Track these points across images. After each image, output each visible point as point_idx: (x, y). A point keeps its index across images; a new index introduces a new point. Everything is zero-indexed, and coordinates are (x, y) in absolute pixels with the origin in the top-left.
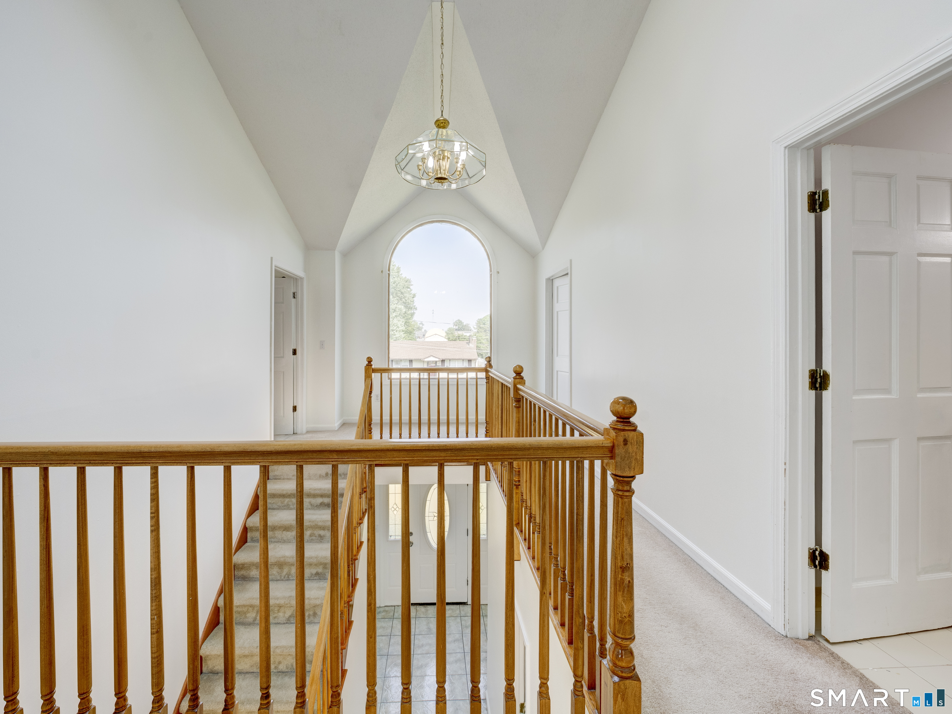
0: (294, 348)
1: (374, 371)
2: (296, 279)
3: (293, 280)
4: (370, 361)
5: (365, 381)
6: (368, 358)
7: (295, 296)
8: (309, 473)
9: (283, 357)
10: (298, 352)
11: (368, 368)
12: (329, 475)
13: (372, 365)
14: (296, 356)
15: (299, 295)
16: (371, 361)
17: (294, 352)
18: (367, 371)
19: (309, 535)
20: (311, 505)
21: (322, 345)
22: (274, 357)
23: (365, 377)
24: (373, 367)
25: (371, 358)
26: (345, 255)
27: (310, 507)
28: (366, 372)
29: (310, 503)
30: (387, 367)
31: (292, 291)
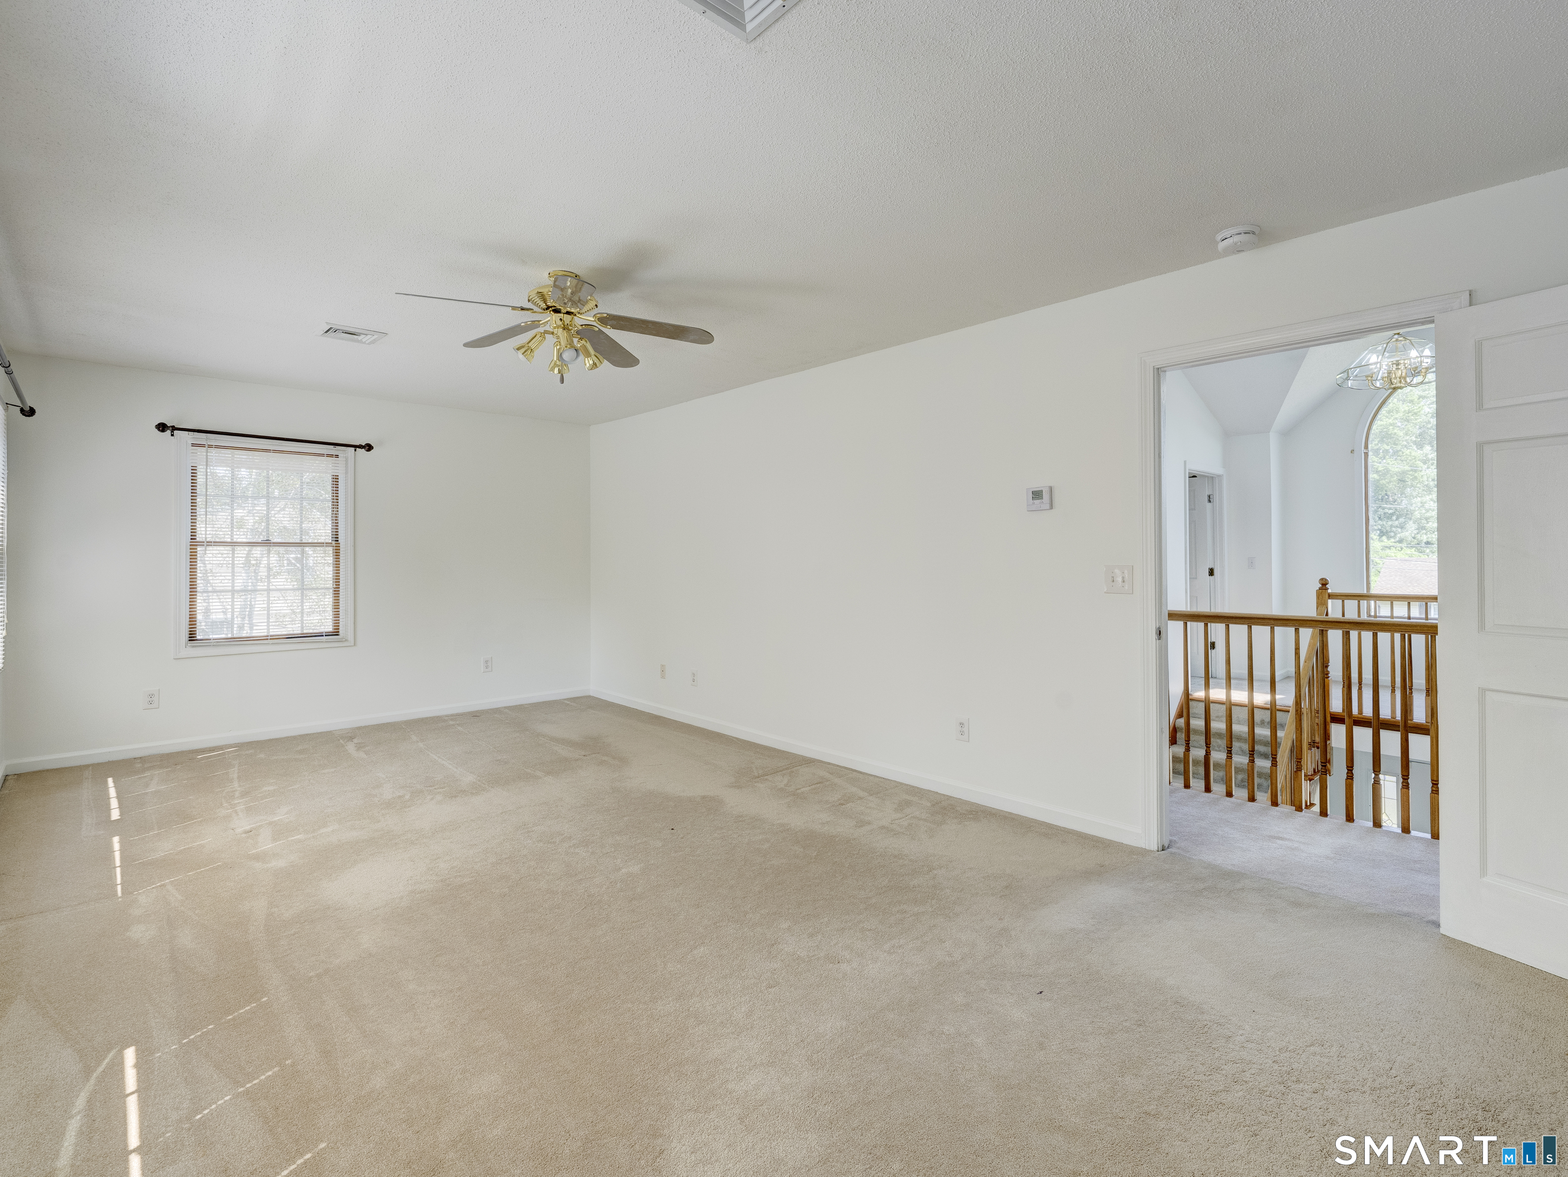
0: (1211, 567)
1: (1330, 596)
2: (1213, 477)
3: (1208, 480)
4: (1324, 584)
5: (1317, 608)
6: (1322, 579)
7: (1211, 500)
8: (1238, 717)
9: (1196, 578)
10: (1215, 572)
11: (1321, 593)
12: (1266, 724)
13: (1328, 589)
14: (1213, 577)
15: (1216, 498)
16: (1327, 584)
17: (1211, 572)
18: (1320, 597)
19: (1240, 779)
20: (1242, 751)
21: (1251, 563)
22: (1190, 578)
23: (1317, 603)
24: (1329, 591)
25: (1326, 580)
26: (1287, 434)
27: (1240, 753)
28: (1318, 597)
29: (1240, 748)
30: (1365, 592)
31: (1207, 493)
